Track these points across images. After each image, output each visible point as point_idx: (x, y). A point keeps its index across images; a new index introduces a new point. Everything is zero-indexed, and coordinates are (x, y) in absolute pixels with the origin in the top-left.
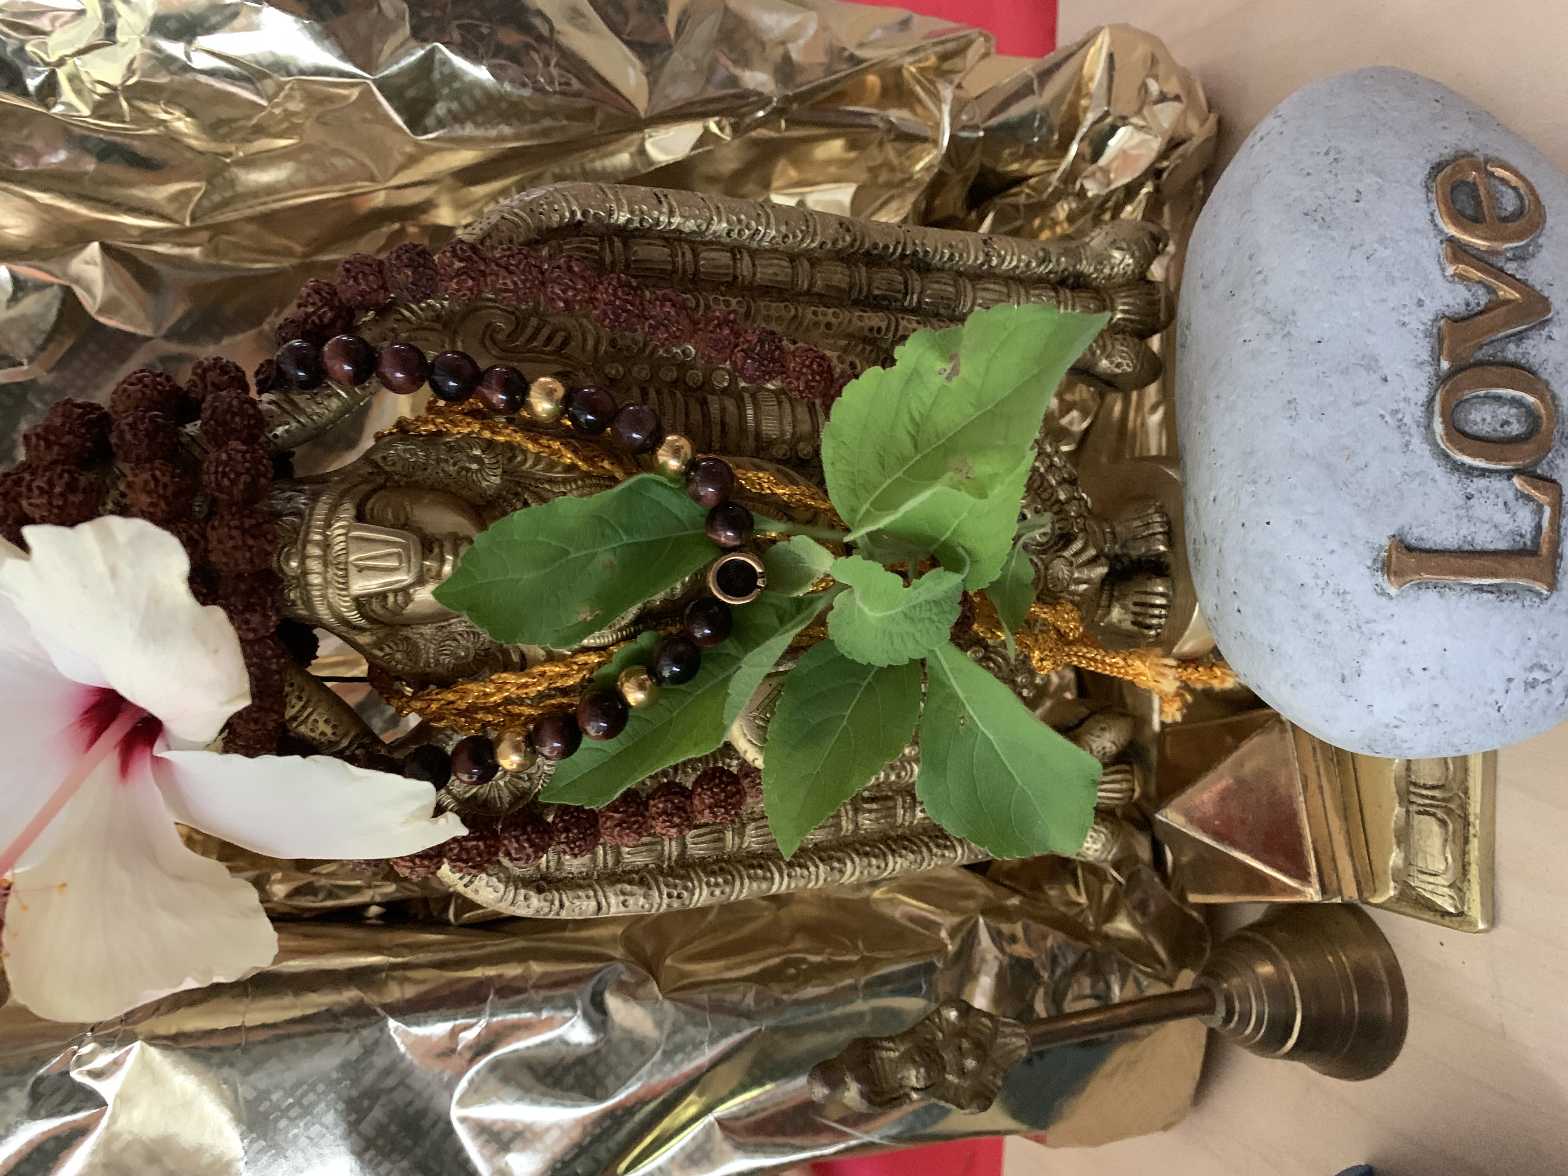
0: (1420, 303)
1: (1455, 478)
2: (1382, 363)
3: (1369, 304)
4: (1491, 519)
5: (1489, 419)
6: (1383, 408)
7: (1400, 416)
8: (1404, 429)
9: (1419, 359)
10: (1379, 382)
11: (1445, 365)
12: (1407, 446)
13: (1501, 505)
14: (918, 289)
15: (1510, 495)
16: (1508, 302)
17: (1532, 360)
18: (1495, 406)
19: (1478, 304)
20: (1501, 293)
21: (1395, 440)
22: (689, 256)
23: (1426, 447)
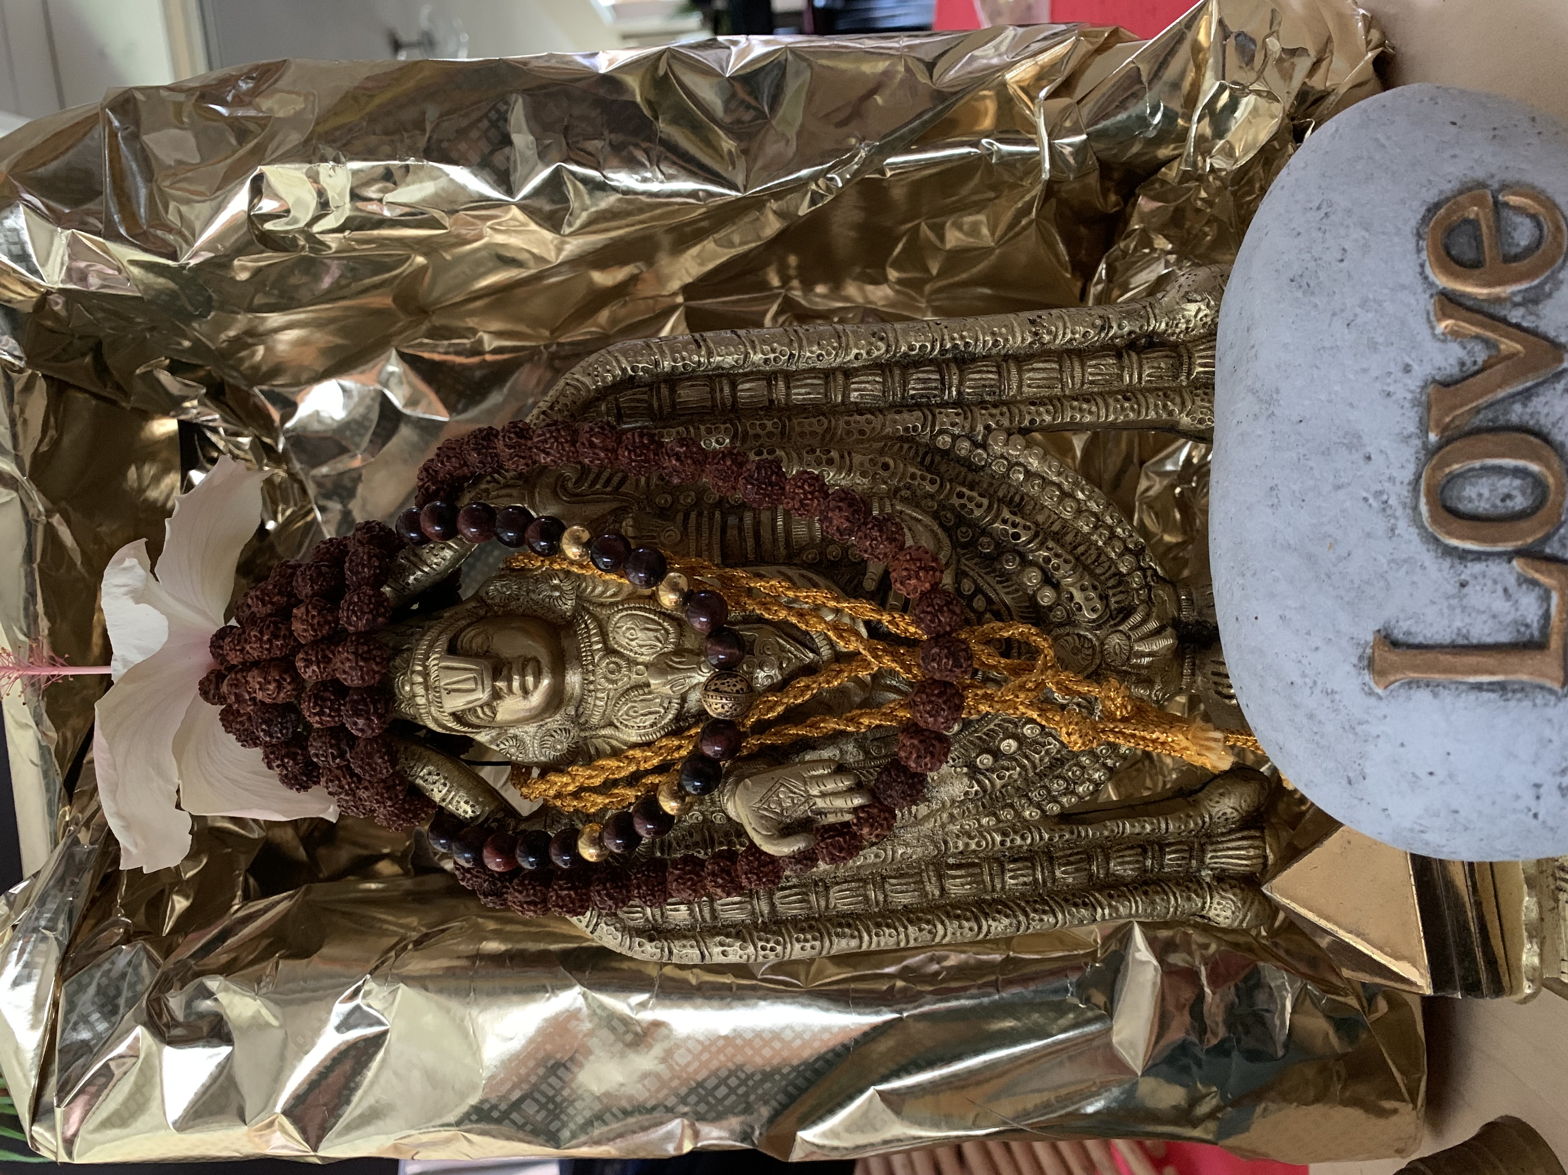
0: (1407, 369)
1: (1446, 563)
2: (1366, 439)
3: (1351, 377)
4: (1489, 608)
5: (1486, 493)
6: (1367, 490)
7: (1385, 497)
8: (1389, 512)
9: (1405, 433)
10: (1362, 462)
11: (1433, 437)
12: (1393, 530)
13: (1500, 592)
14: (955, 381)
15: (1511, 581)
16: (1511, 356)
17: (1543, 421)
18: (1494, 479)
19: (1475, 363)
20: (1502, 347)
21: (1380, 525)
22: (727, 390)
23: (1414, 531)
